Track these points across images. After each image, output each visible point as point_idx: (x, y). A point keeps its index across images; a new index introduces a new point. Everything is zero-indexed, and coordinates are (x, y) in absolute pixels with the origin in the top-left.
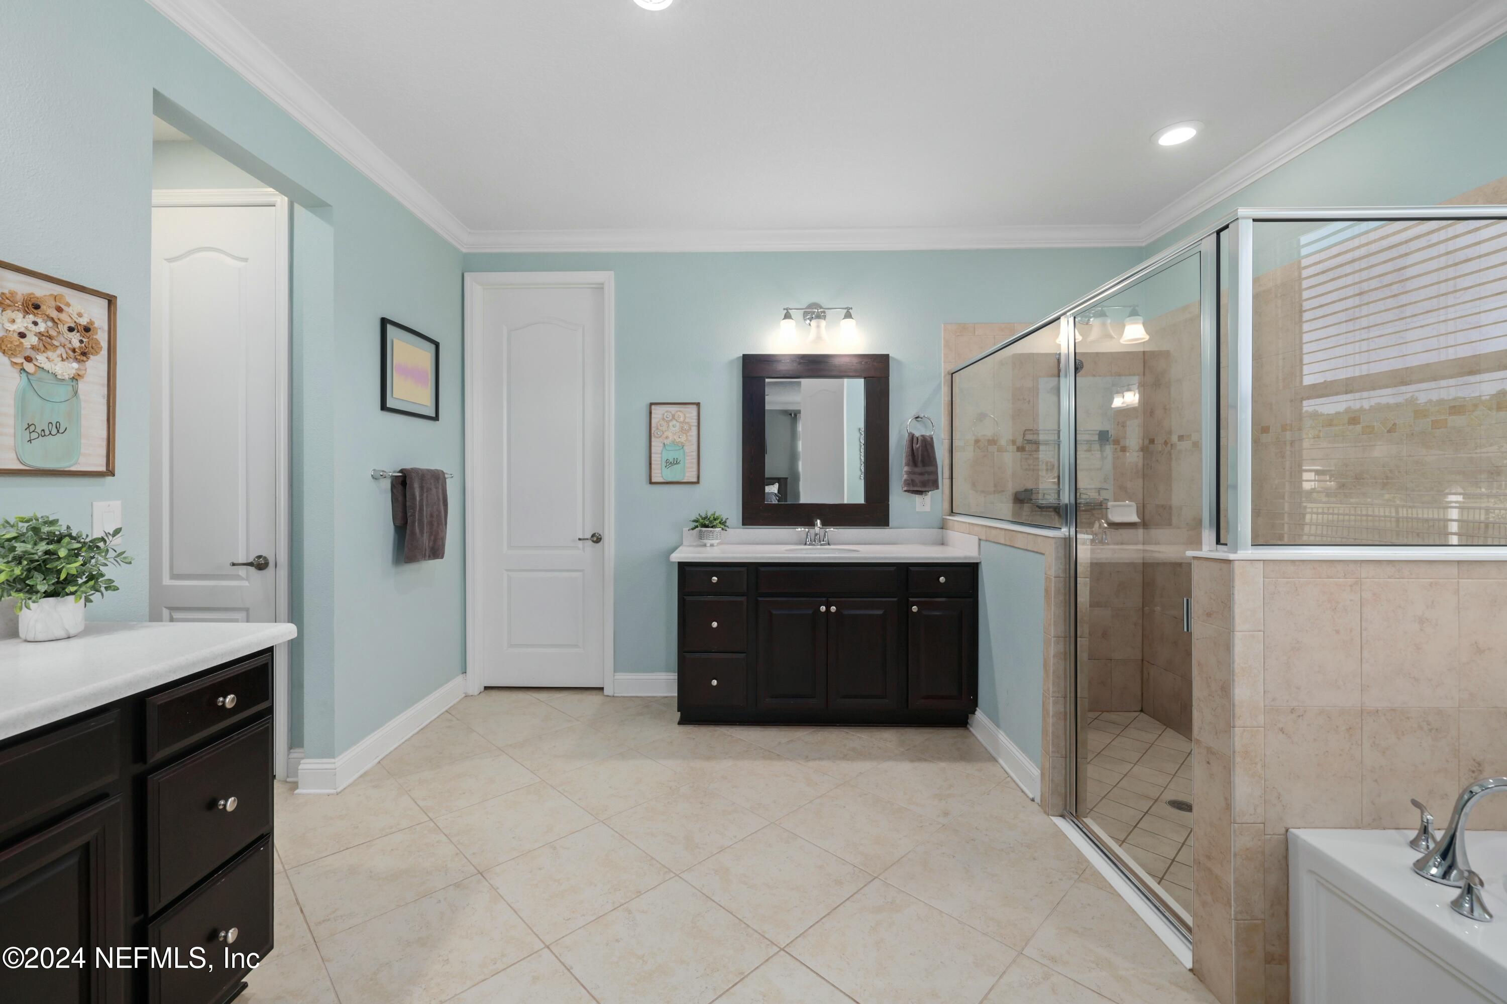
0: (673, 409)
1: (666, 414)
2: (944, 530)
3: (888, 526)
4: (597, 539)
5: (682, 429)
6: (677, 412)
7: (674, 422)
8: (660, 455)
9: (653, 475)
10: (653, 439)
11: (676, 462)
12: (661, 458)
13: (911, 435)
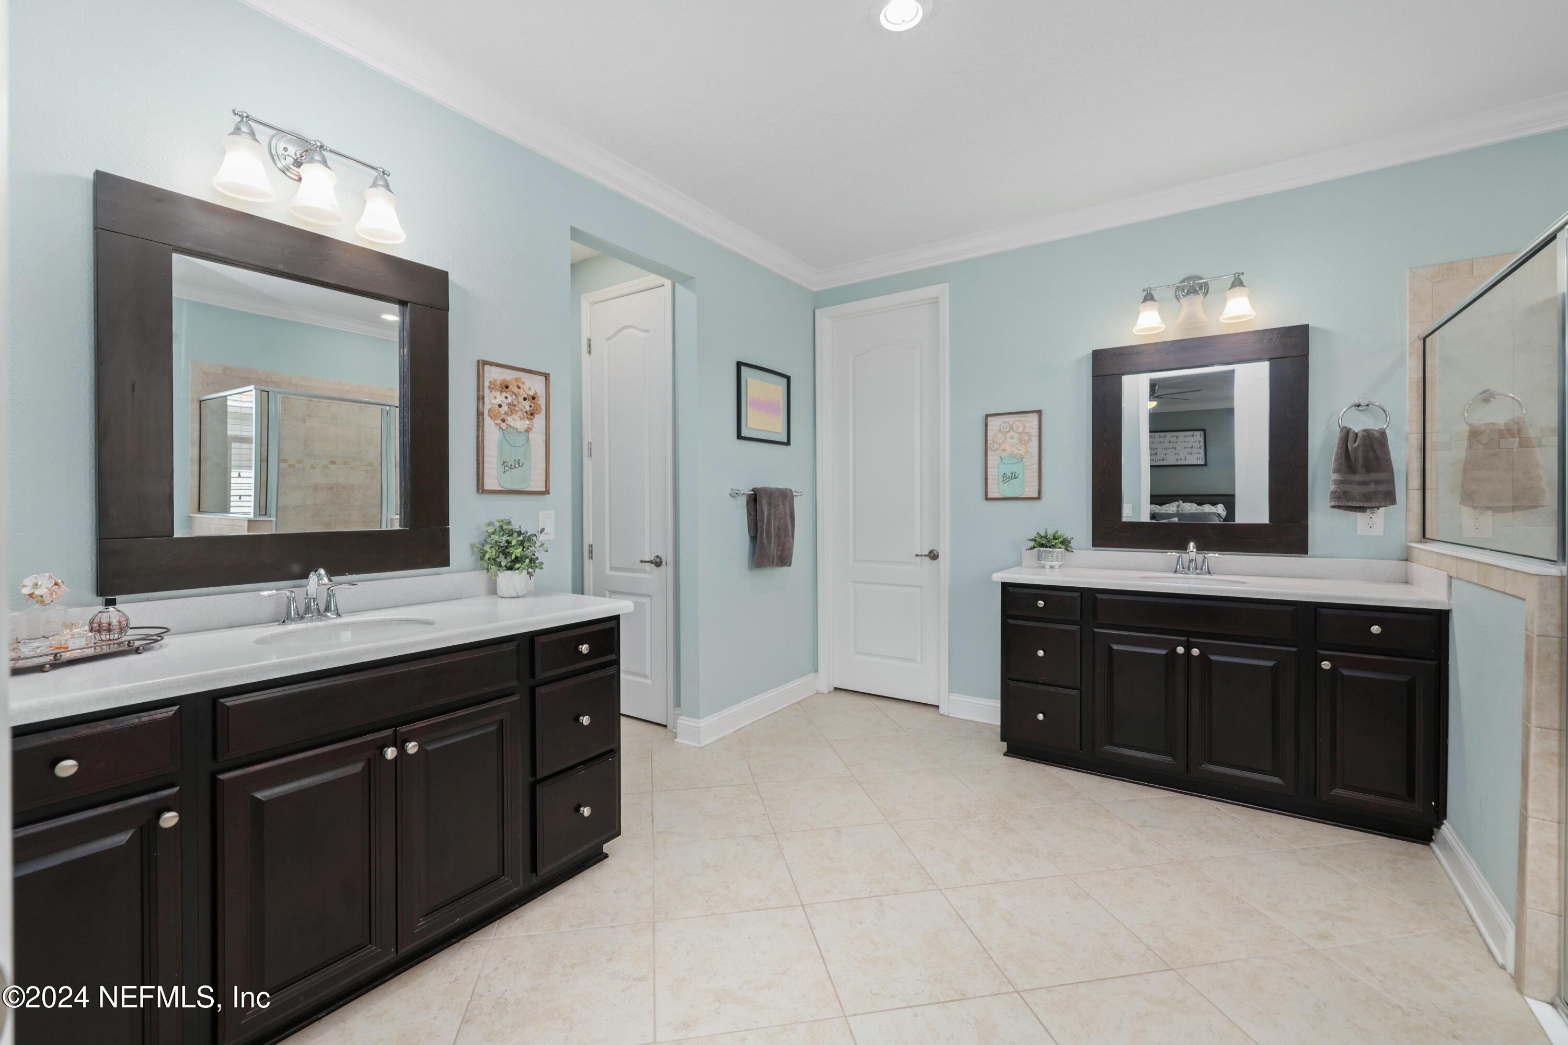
0: (1011, 419)
1: (1003, 425)
2: (1408, 562)
3: (1307, 553)
4: (933, 556)
5: (1021, 440)
6: (1015, 422)
7: (1012, 433)
8: (997, 470)
9: (989, 490)
10: (989, 453)
11: (1014, 476)
12: (998, 472)
13: (1344, 430)
